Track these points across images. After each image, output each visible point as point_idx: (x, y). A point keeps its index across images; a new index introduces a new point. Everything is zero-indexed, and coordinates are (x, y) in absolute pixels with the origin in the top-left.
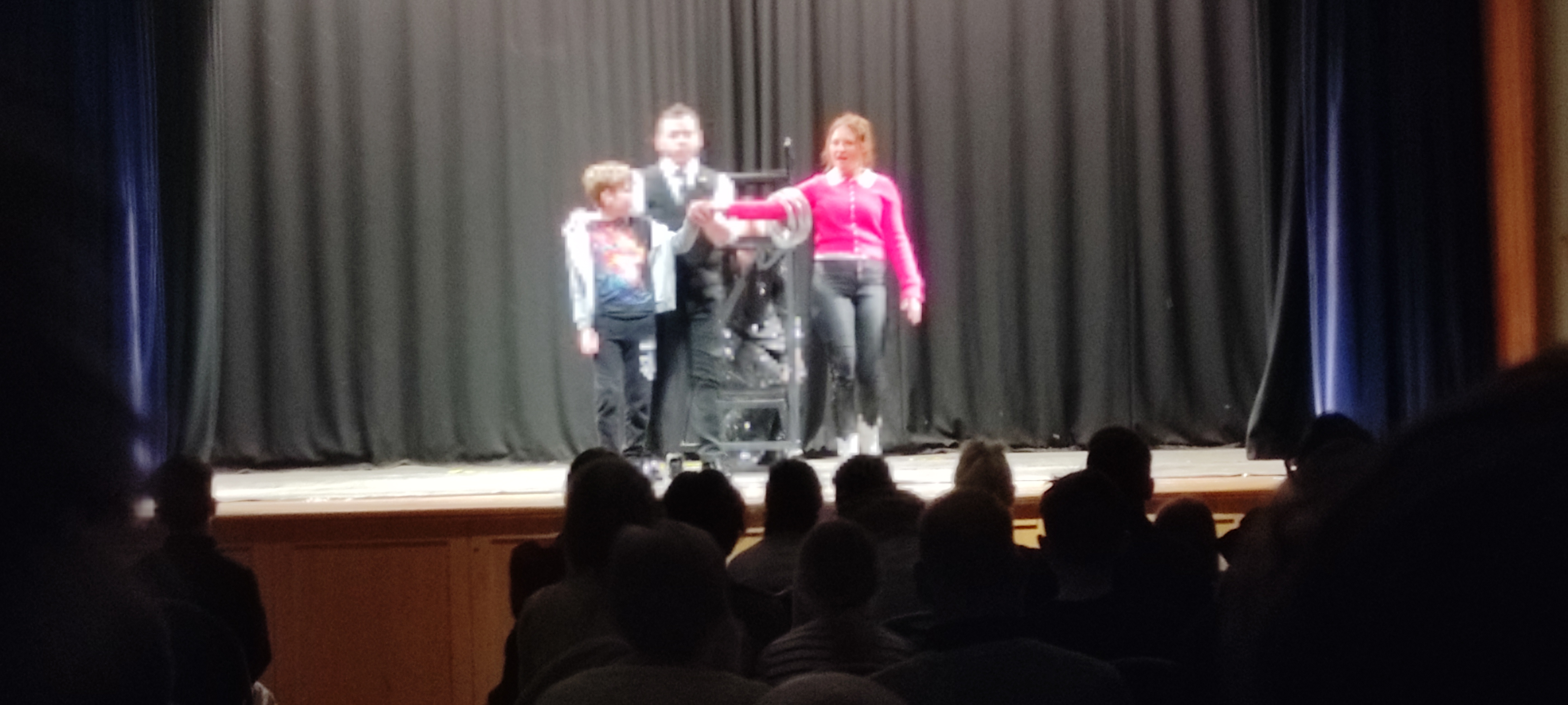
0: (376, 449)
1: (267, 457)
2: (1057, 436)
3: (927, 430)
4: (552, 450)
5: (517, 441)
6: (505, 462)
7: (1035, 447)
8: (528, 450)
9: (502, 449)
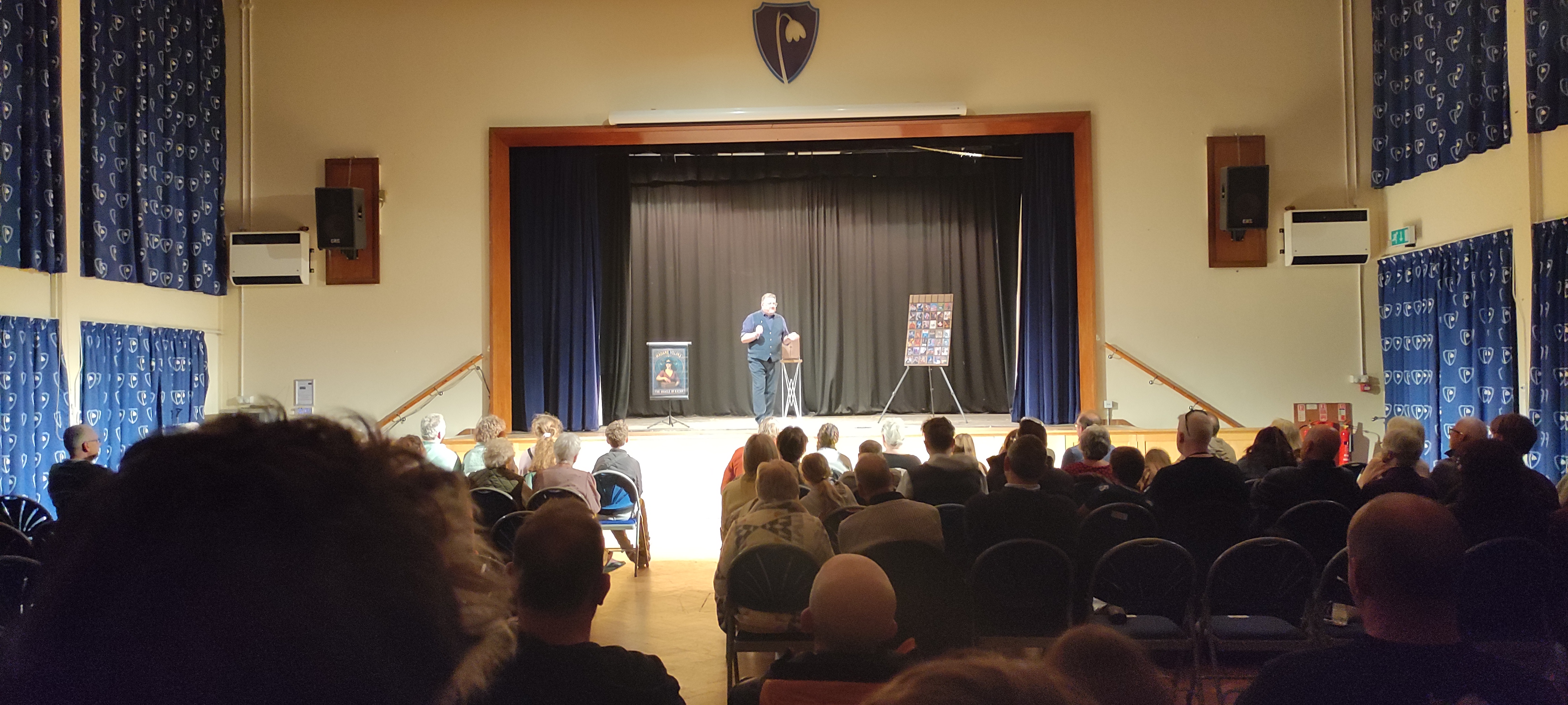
0: (685, 411)
1: (647, 413)
2: (924, 409)
3: (877, 407)
4: (747, 412)
5: (734, 408)
6: (730, 416)
7: (916, 413)
8: (737, 412)
9: (729, 412)
